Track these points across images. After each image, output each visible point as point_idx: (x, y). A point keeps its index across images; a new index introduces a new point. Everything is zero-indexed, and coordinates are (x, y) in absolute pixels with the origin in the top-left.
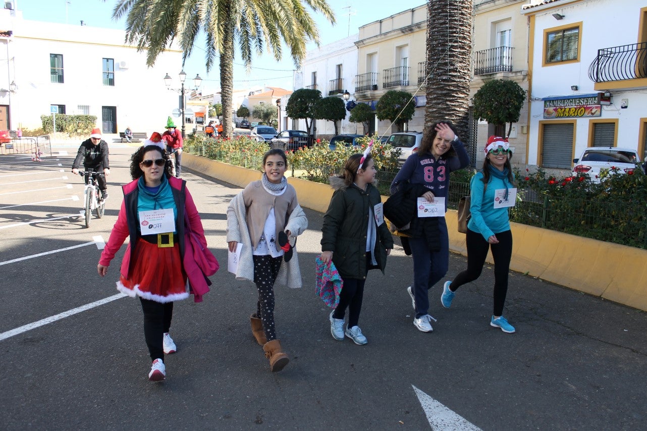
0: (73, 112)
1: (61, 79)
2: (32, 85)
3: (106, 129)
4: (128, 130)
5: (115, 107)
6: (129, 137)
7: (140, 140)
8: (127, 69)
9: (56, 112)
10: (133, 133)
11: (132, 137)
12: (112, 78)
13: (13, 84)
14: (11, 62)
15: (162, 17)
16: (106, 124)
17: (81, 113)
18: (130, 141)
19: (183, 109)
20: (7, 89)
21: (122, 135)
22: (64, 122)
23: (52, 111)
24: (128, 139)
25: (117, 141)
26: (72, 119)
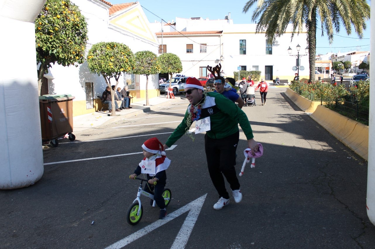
0: (250, 69)
1: (245, 53)
2: (231, 56)
3: (267, 78)
4: (277, 79)
5: (272, 66)
6: (278, 82)
7: (284, 84)
8: (279, 45)
9: (240, 69)
10: (280, 80)
11: (280, 82)
12: (271, 50)
13: (222, 56)
14: (222, 46)
15: (273, 18)
16: (267, 75)
17: (254, 69)
18: (278, 84)
19: (298, 67)
20: (219, 59)
21: (274, 81)
22: (244, 75)
23: (238, 69)
24: (277, 83)
25: (271, 84)
26: (249, 72)
